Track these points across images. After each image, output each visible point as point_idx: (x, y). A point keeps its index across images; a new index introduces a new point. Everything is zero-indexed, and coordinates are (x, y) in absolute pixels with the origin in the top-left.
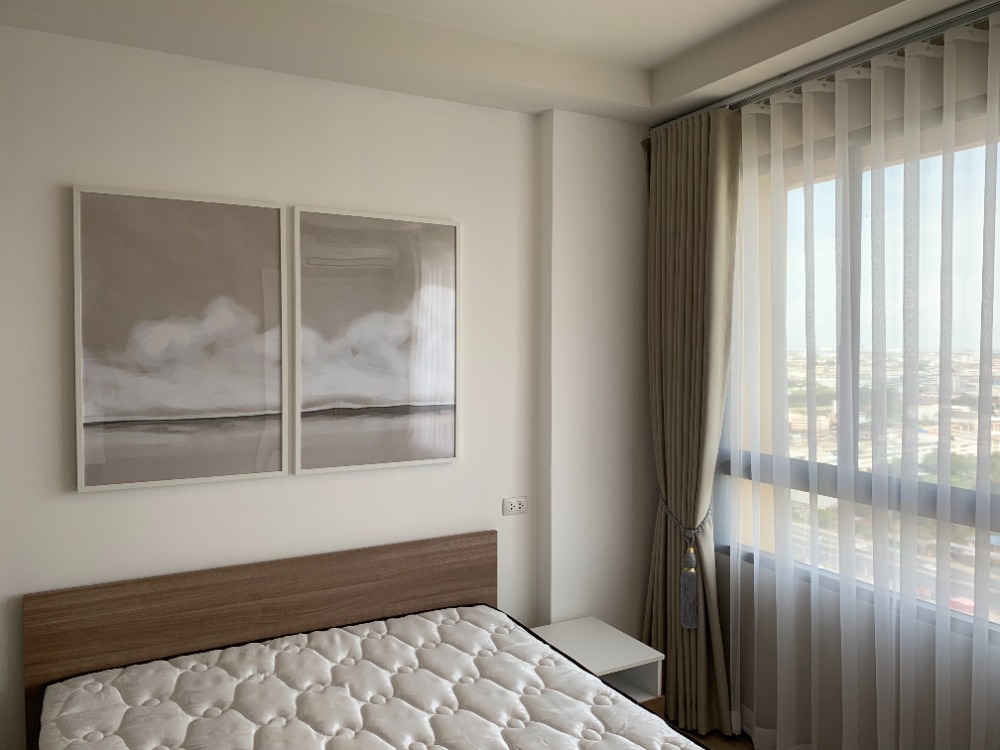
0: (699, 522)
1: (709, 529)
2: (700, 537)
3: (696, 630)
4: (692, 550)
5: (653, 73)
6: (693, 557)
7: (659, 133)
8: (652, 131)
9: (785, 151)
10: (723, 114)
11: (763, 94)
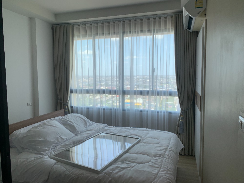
0: (68, 101)
5: (56, 15)
6: (67, 108)
7: (56, 27)
8: (53, 26)
9: (82, 35)
10: (71, 26)
11: (79, 24)
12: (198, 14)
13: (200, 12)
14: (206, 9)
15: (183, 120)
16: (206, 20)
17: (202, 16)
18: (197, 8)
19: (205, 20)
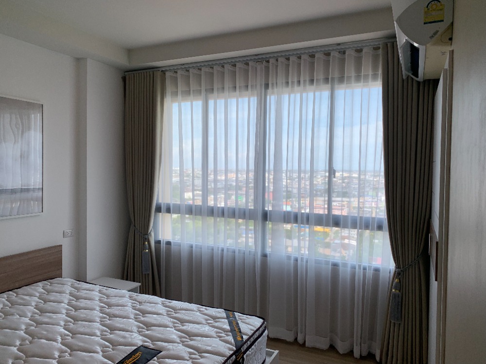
0: (149, 231)
1: (153, 234)
2: (150, 237)
3: (148, 274)
4: (147, 243)
5: (130, 51)
6: (147, 245)
7: (130, 75)
8: (126, 73)
9: (182, 91)
10: (159, 73)
11: (175, 69)
12: (432, 37)
13: (437, 32)
14: (452, 24)
15: (400, 291)
16: (452, 52)
17: (441, 42)
18: (430, 23)
19: (450, 51)
